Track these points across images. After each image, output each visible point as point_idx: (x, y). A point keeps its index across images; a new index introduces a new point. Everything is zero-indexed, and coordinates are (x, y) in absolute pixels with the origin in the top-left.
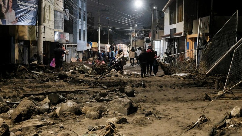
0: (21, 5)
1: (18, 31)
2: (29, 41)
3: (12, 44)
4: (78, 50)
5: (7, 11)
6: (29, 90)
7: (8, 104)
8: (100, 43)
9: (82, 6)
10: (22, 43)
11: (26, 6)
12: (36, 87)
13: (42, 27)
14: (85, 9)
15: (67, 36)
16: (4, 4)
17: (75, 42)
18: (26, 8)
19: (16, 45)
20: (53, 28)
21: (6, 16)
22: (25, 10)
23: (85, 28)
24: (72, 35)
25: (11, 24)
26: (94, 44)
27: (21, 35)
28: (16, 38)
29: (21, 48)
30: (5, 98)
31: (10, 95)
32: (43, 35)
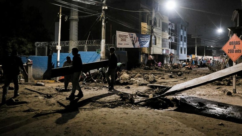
0: (142, 39)
1: (142, 50)
2: (148, 54)
3: (140, 55)
4: (180, 59)
5: (136, 42)
6: (142, 72)
7: (134, 76)
8: (197, 55)
9: (183, 34)
10: (145, 55)
11: (144, 39)
12: (145, 71)
13: (152, 48)
14: (185, 35)
15: (173, 51)
16: (135, 40)
17: (178, 55)
18: (144, 40)
19: (141, 56)
20: (161, 47)
21: (135, 44)
22: (144, 41)
23: (185, 46)
24: (176, 51)
25: (137, 47)
26: (193, 56)
27: (144, 51)
28: (142, 52)
29: (144, 57)
30: (133, 74)
31: (135, 73)
32: (152, 51)
